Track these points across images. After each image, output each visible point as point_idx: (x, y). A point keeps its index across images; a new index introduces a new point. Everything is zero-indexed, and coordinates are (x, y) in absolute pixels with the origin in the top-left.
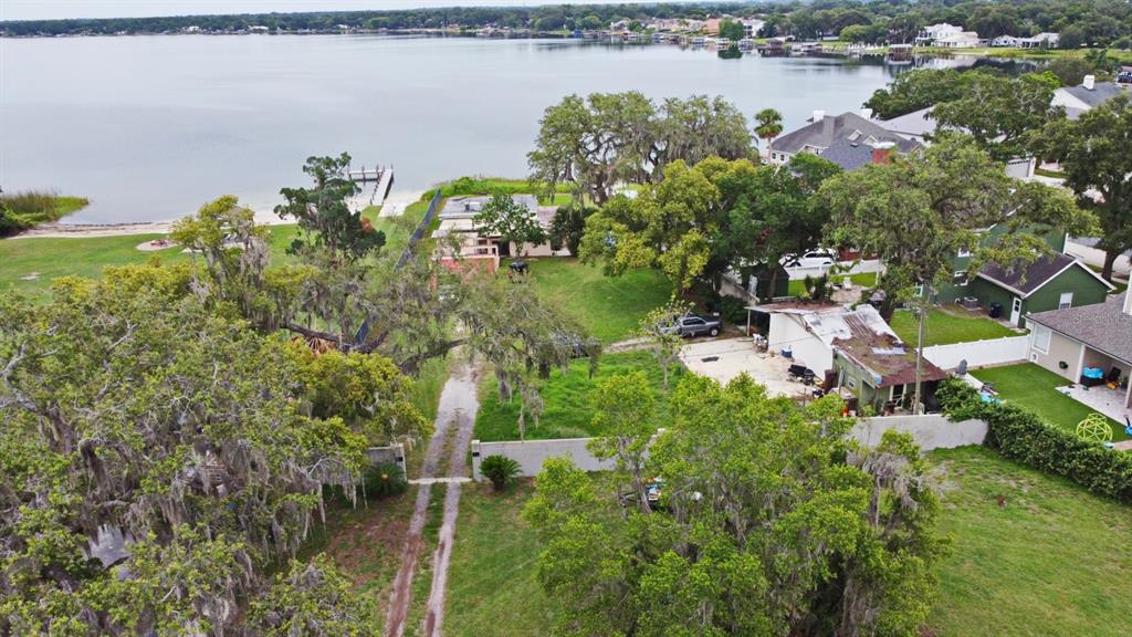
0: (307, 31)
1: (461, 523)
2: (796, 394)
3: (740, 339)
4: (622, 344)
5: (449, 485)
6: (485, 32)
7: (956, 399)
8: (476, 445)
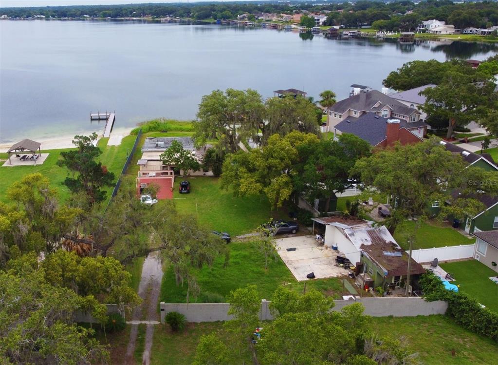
0: (66, 18)
1: (154, 350)
2: (340, 275)
3: (308, 236)
4: (242, 236)
5: (148, 326)
6: (166, 20)
7: (430, 286)
8: (162, 305)
